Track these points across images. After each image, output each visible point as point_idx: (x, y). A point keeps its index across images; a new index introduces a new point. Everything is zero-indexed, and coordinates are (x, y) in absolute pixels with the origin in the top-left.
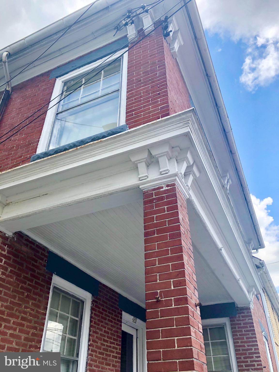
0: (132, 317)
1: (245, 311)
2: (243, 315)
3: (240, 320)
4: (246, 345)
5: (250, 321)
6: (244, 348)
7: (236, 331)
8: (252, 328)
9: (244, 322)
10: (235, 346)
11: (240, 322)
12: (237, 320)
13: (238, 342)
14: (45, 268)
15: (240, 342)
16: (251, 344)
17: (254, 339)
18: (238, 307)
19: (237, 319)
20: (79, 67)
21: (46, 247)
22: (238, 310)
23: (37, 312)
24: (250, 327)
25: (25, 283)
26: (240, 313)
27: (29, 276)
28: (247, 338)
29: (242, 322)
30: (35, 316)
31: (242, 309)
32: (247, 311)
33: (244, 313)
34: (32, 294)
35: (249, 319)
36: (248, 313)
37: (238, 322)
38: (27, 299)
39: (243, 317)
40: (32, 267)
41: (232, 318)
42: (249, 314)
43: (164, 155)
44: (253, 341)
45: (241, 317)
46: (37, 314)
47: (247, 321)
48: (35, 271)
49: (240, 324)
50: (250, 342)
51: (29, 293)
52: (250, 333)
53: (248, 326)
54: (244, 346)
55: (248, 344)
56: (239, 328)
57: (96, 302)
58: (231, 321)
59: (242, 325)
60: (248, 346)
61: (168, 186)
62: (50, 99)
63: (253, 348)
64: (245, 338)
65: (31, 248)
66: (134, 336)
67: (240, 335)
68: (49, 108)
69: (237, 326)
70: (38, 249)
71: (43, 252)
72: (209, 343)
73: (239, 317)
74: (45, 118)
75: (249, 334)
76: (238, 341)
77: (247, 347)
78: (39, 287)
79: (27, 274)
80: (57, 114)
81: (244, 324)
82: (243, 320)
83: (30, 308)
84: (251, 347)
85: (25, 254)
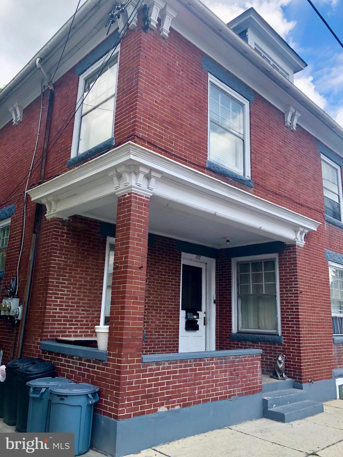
0: (195, 255)
1: (292, 248)
2: (289, 251)
3: (286, 255)
4: (288, 275)
5: (294, 256)
6: (286, 277)
7: (282, 264)
8: (295, 262)
9: (289, 257)
10: (280, 276)
11: (286, 257)
12: (284, 256)
13: (282, 273)
14: (100, 234)
15: (284, 272)
16: (292, 274)
17: (295, 271)
18: (286, 245)
19: (285, 254)
20: (92, 64)
21: (97, 220)
22: (286, 247)
23: (97, 262)
24: (293, 261)
25: (84, 247)
26: (287, 250)
27: (87, 242)
28: (290, 270)
29: (287, 257)
30: (96, 265)
31: (289, 246)
32: (293, 248)
33: (290, 249)
34: (91, 253)
35: (293, 255)
36: (293, 249)
37: (284, 257)
38: (88, 256)
39: (289, 252)
40: (88, 236)
41: (281, 253)
42: (295, 250)
43: (124, 172)
44: (294, 272)
45: (287, 253)
46: (97, 264)
47: (292, 256)
48: (91, 238)
49: (286, 258)
50: (291, 273)
51: (88, 253)
52: (292, 265)
53: (292, 260)
54: (287, 276)
55: (290, 274)
56: (284, 261)
57: (152, 250)
58: (279, 256)
59: (287, 259)
60: (290, 276)
61: (129, 194)
62: (76, 102)
63: (293, 278)
64: (288, 270)
65: (85, 223)
66: (202, 269)
67: (285, 267)
68: (76, 110)
69: (283, 260)
70: (91, 223)
71: (96, 224)
72: (262, 273)
73: (286, 253)
74: (74, 122)
75: (291, 267)
76: (283, 271)
77: (288, 277)
78: (96, 247)
79: (85, 240)
80: (82, 117)
81: (289, 258)
82: (289, 255)
83: (91, 261)
84: (292, 277)
85: (81, 229)
